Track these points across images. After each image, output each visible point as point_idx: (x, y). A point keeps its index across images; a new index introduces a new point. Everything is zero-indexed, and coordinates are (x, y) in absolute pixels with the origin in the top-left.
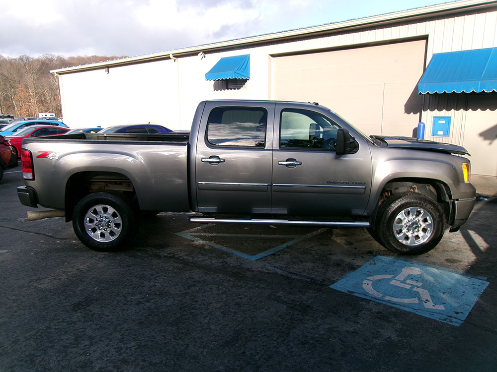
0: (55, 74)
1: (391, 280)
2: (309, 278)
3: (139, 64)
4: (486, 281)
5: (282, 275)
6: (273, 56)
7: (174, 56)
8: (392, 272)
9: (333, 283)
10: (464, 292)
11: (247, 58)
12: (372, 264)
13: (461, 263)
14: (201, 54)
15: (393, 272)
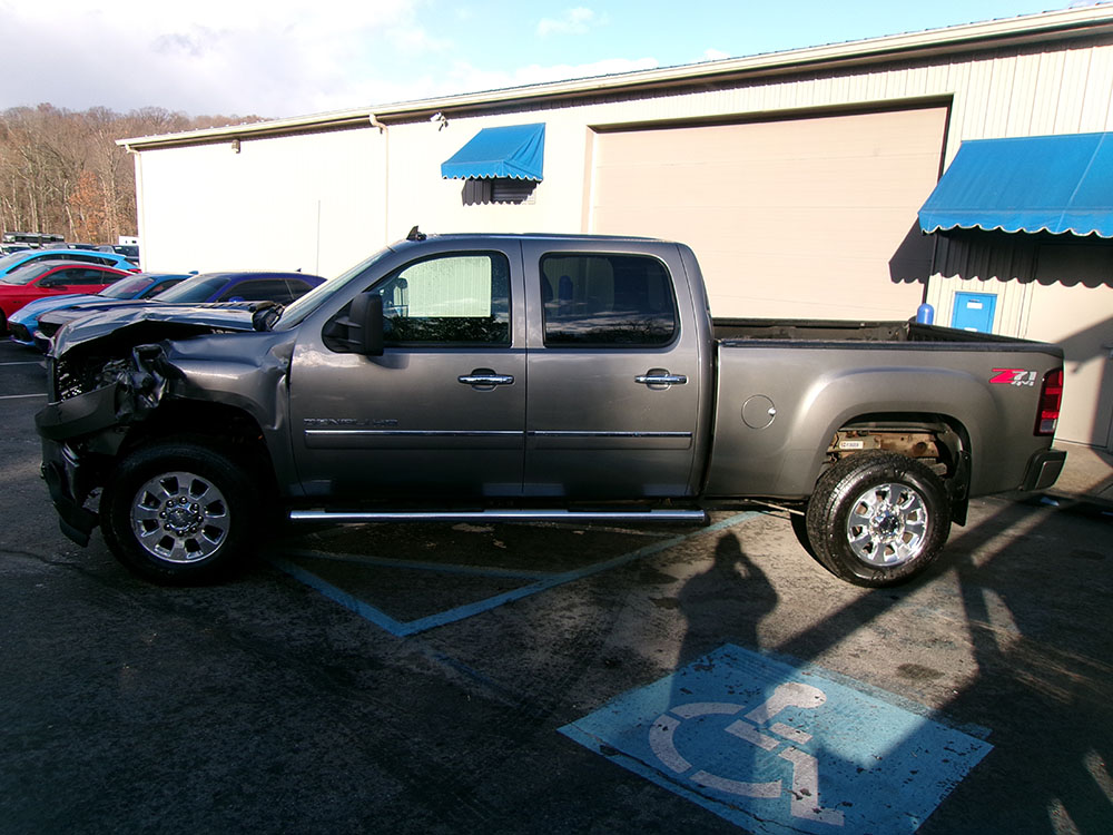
0: (127, 147)
1: (731, 719)
2: (516, 698)
3: (305, 136)
4: (987, 740)
5: (451, 684)
6: (598, 129)
7: (379, 121)
8: (745, 697)
9: (575, 718)
10: (913, 772)
11: (538, 131)
12: (703, 667)
13: (936, 682)
14: (437, 117)
15: (749, 694)
